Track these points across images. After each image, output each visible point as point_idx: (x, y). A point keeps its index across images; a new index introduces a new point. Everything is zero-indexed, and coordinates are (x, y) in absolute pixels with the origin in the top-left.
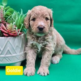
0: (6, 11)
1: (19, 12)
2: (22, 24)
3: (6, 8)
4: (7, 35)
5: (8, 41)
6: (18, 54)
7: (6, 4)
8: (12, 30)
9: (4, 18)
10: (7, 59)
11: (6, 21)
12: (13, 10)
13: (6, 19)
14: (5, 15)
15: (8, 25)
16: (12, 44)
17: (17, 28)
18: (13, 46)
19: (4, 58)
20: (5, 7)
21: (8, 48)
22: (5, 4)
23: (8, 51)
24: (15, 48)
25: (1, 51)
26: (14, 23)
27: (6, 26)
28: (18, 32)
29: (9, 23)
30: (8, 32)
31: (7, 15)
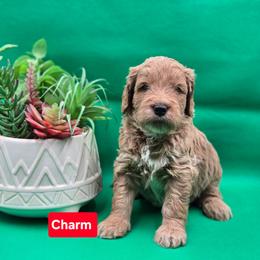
0: (41, 74)
1: (75, 77)
2: (83, 108)
3: (42, 66)
4: (42, 134)
5: (46, 150)
6: (71, 184)
7: (43, 56)
8: (57, 122)
9: (36, 90)
10: (41, 196)
11: (42, 100)
12: (61, 70)
13: (40, 95)
14: (39, 83)
15: (45, 109)
16: (55, 156)
17: (69, 116)
18: (58, 163)
19: (34, 193)
20: (40, 63)
21: (45, 169)
22: (39, 56)
23: (46, 174)
24: (62, 169)
25: (25, 174)
26: (62, 103)
27: (40, 112)
28: (71, 125)
29: (48, 104)
30: (47, 125)
31: (44, 83)
